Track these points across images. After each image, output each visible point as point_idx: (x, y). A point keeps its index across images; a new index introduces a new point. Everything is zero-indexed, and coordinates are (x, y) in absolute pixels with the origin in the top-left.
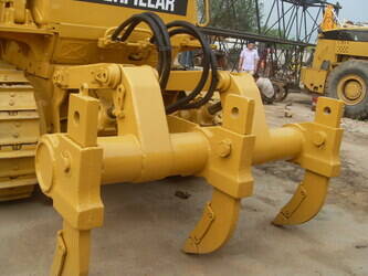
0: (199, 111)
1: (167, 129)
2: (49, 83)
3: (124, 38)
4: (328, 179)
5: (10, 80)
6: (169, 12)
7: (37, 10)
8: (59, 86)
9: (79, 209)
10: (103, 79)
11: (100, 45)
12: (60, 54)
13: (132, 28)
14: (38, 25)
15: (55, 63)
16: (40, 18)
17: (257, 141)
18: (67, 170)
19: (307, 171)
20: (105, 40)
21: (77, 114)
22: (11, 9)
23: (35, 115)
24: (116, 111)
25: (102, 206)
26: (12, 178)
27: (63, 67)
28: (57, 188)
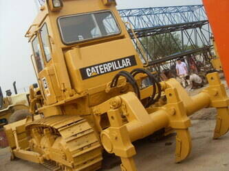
0: (159, 102)
1: (147, 113)
2: (91, 116)
3: (115, 85)
4: (227, 107)
5: (76, 120)
6: (129, 66)
7: (76, 88)
8: (97, 115)
9: (125, 150)
10: (115, 104)
11: (107, 92)
12: (92, 102)
13: (117, 80)
14: (79, 94)
15: (92, 106)
16: (79, 91)
17: (184, 103)
18: (116, 138)
19: (217, 108)
20: (108, 89)
21: (112, 117)
22: (67, 92)
23: (92, 130)
24: (125, 114)
25: (133, 146)
26: (92, 160)
27: (95, 107)
28: (114, 147)
